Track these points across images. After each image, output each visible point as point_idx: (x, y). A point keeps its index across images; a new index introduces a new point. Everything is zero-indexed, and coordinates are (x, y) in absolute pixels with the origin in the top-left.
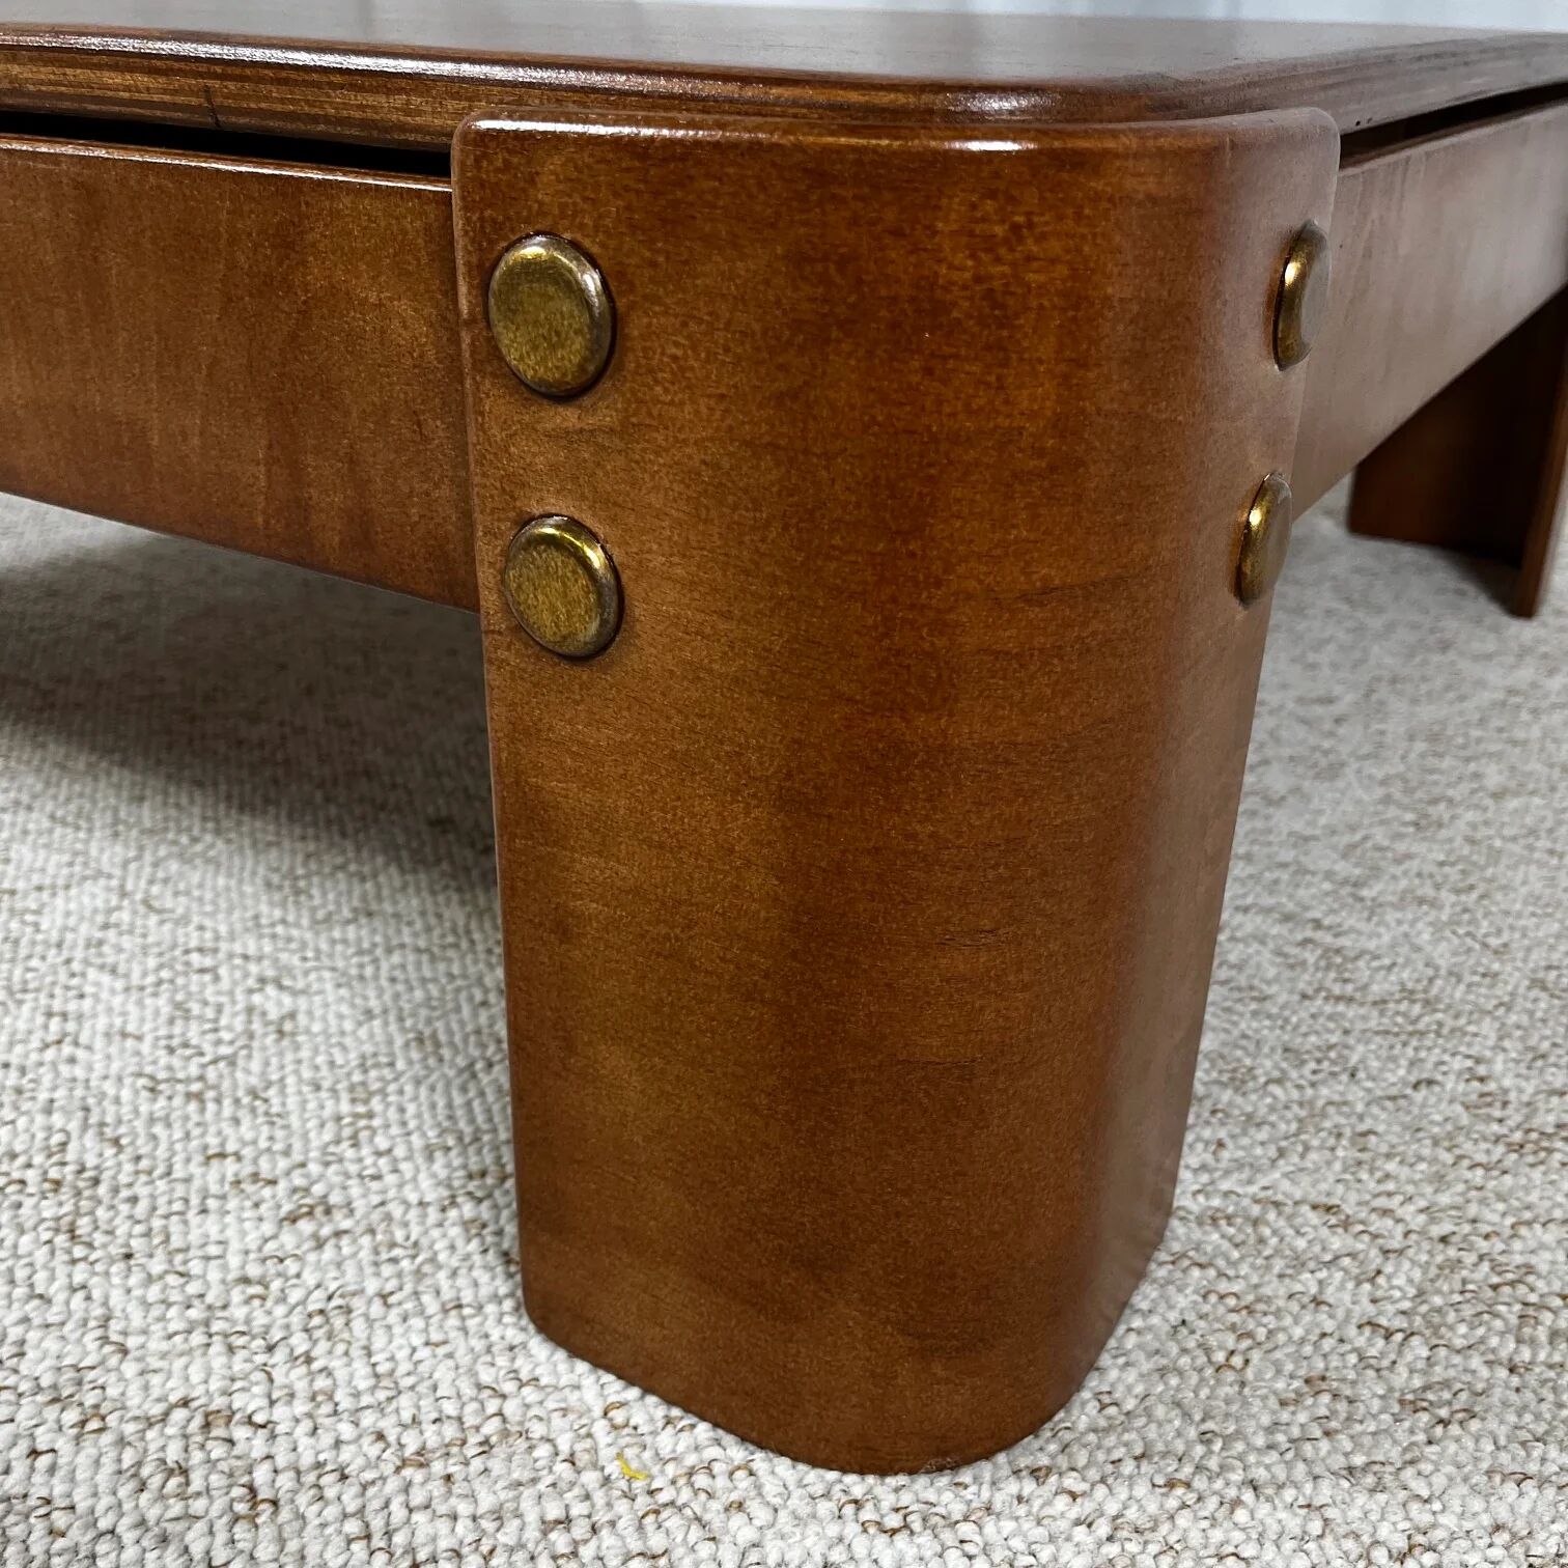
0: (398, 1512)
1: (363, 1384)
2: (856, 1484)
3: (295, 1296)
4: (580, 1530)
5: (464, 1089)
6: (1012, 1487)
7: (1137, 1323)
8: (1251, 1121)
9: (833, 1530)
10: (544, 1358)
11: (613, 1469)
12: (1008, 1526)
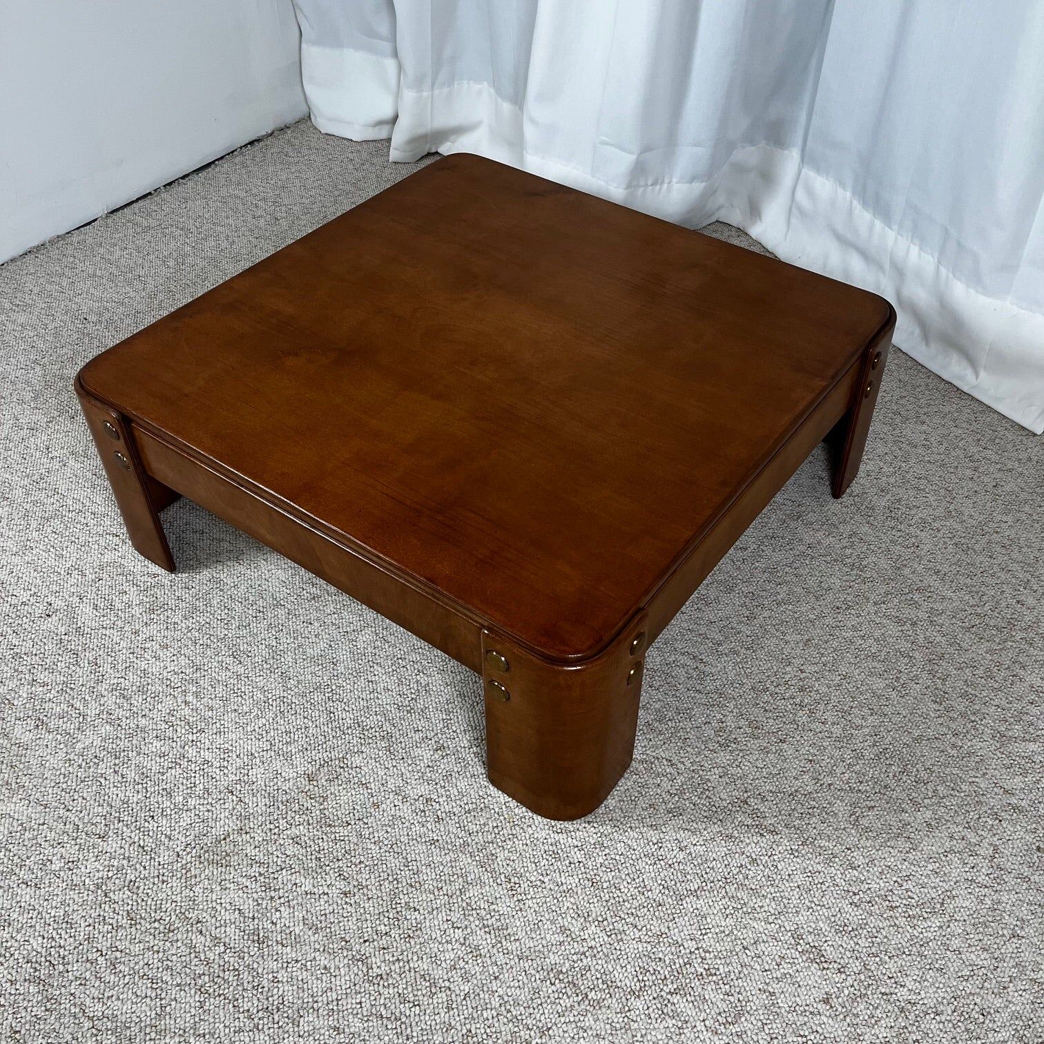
0: (466, 823)
1: (457, 794)
2: (553, 823)
3: (440, 771)
4: (500, 829)
5: (472, 712)
6: (583, 825)
7: (618, 788)
8: (661, 733)
9: (547, 832)
10: (493, 790)
11: (506, 816)
12: (581, 833)
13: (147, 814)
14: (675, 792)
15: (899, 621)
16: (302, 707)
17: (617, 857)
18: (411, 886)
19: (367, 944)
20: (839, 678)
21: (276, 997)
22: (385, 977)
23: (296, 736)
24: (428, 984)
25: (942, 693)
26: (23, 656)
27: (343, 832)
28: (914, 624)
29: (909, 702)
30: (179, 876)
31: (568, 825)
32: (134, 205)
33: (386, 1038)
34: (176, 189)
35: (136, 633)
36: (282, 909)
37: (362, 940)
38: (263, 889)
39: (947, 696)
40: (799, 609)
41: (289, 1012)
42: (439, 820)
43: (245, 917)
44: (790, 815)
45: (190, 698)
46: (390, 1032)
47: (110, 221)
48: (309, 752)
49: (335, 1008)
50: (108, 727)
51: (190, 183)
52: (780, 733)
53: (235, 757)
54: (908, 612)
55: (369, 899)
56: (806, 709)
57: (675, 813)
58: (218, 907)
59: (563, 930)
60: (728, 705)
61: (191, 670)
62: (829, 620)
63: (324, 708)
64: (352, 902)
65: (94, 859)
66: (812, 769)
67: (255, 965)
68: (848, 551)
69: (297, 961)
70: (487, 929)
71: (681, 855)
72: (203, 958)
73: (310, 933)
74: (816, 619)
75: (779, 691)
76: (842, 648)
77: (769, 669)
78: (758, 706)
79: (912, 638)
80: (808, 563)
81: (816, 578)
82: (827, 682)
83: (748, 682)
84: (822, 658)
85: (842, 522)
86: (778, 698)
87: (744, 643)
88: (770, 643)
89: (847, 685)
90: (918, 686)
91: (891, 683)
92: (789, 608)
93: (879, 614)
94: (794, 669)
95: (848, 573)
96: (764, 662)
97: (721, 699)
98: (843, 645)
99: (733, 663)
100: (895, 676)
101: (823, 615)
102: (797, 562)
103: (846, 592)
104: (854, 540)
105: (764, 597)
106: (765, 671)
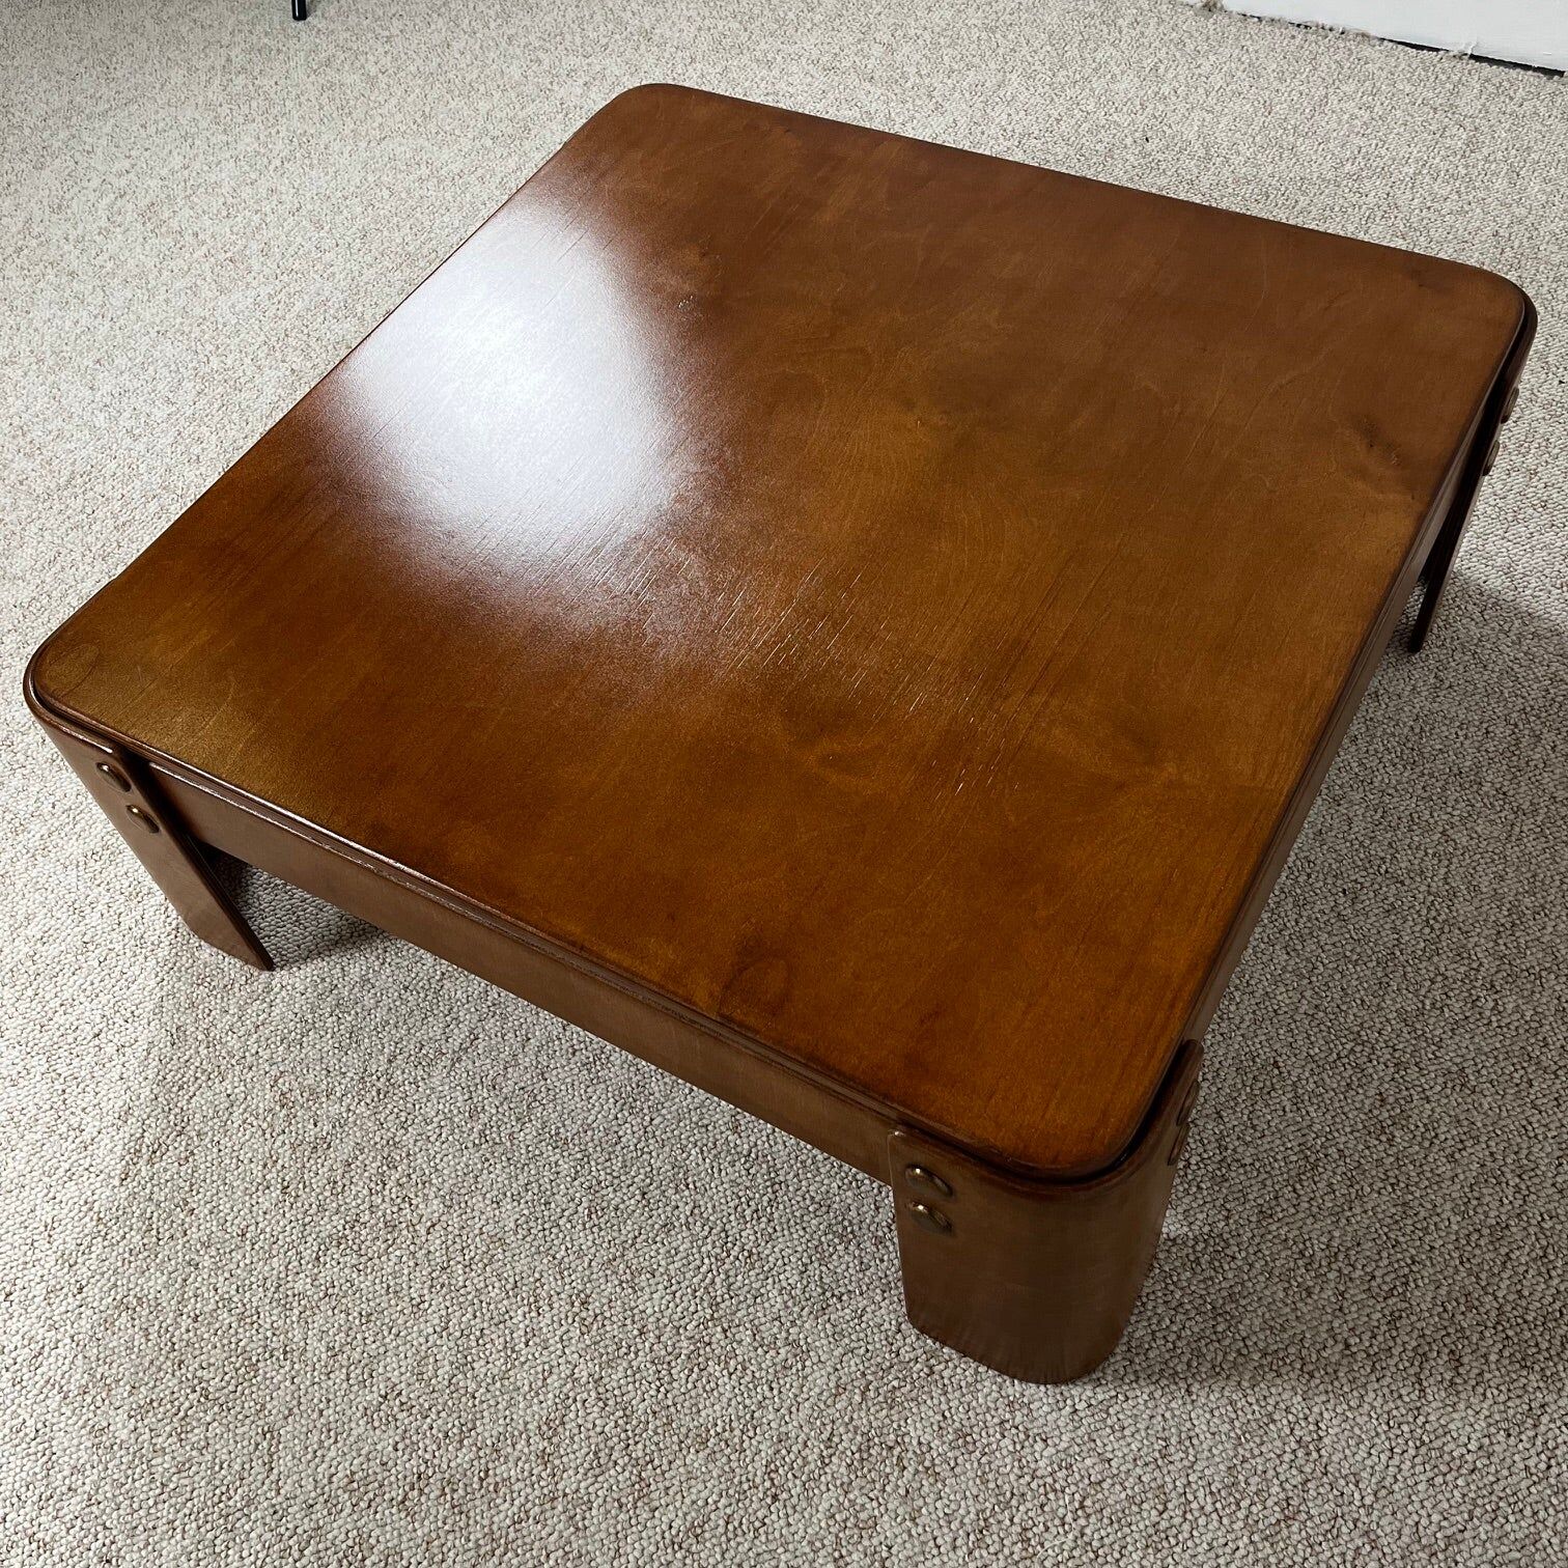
7: (226, 959)
8: (315, 1008)
12: (162, 920)
14: (212, 1035)
15: (551, 1427)
20: (414, 1295)
25: (371, 1495)
28: (544, 1457)
29: (353, 1425)
39: (363, 1505)
40: (579, 1227)
44: (150, 1199)
47: (1448, 64)
52: (301, 1186)
54: (574, 1454)
56: (347, 1232)
57: (177, 1036)
59: (30, 917)
60: (362, 1103)
62: (551, 1283)
66: (228, 1236)
68: (745, 1336)
70: (46, 836)
71: (111, 1049)
74: (554, 1258)
75: (387, 1187)
76: (484, 1305)
77: (437, 1170)
78: (358, 1153)
79: (509, 1450)
80: (703, 1249)
81: (663, 1263)
82: (406, 1272)
83: (409, 1135)
84: (460, 1266)
85: (838, 1329)
86: (372, 1185)
87: (495, 1129)
88: (499, 1173)
89: (399, 1308)
90: (390, 1448)
91: (400, 1394)
92: (580, 1209)
93: (569, 1386)
94: (436, 1215)
95: (681, 1331)
96: (452, 1163)
97: (374, 1093)
98: (492, 1307)
99: (450, 1111)
100: (414, 1403)
101: (566, 1273)
102: (707, 1228)
103: (628, 1322)
104: (782, 1351)
105: (608, 1164)
106: (432, 1164)
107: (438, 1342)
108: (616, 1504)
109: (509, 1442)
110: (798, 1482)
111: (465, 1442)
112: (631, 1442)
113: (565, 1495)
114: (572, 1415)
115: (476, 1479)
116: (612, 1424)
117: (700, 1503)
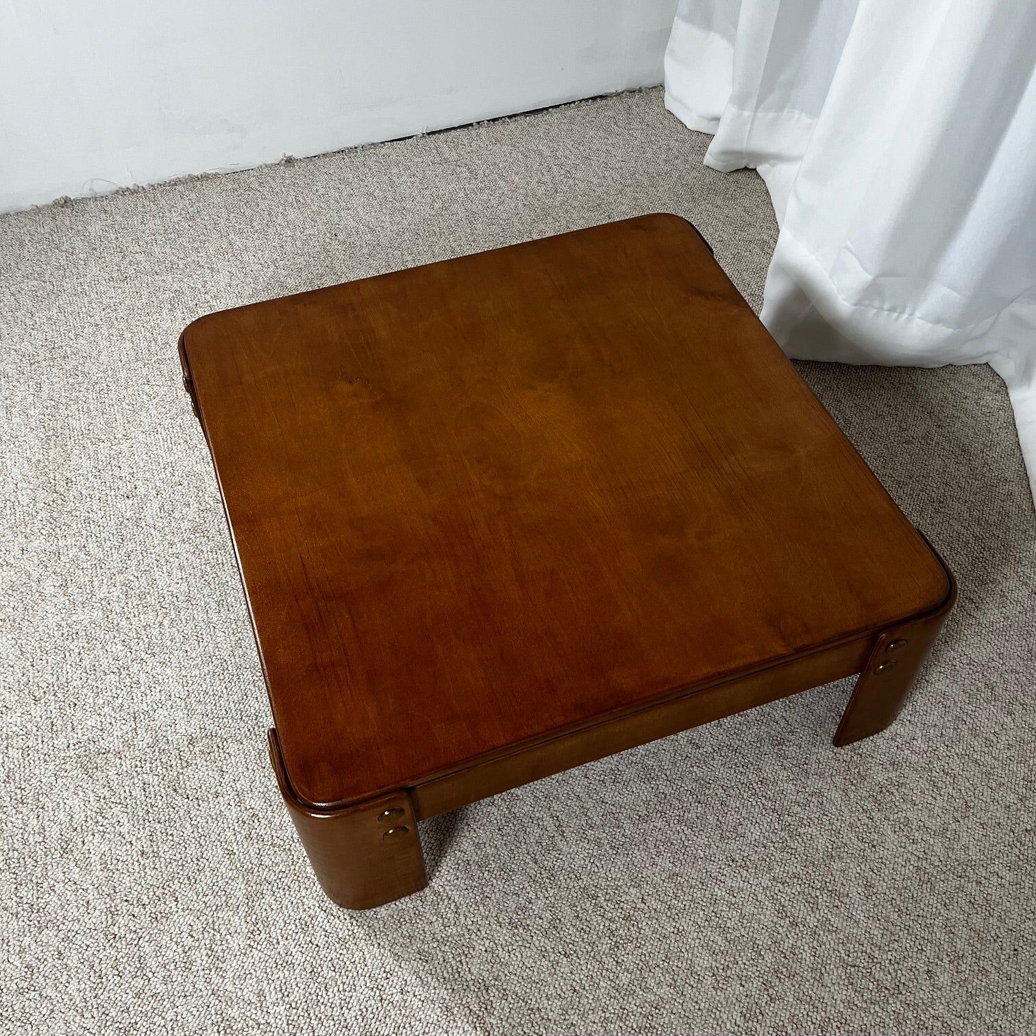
0: (264, 854)
1: (278, 824)
2: (326, 898)
4: (284, 875)
6: (346, 916)
7: (397, 903)
8: (471, 878)
9: (315, 903)
11: (297, 868)
12: (338, 922)
13: (74, 700)
14: (439, 938)
15: (782, 912)
16: (231, 677)
17: (348, 963)
18: (189, 878)
19: (126, 903)
20: (672, 930)
21: (43, 901)
22: (117, 938)
23: (209, 700)
24: (138, 966)
25: (758, 1011)
26: (91, 522)
27: (179, 801)
28: (794, 924)
29: (718, 998)
30: (57, 763)
31: (335, 908)
32: (453, 133)
33: (83, 986)
34: (499, 126)
35: (171, 545)
36: (97, 835)
37: (125, 898)
38: (98, 811)
39: (760, 1017)
40: (695, 838)
41: (43, 918)
42: (248, 837)
43: (71, 825)
44: (514, 1027)
45: (166, 622)
46: (89, 983)
47: (423, 141)
48: (207, 719)
49: (71, 938)
50: (100, 614)
51: (512, 125)
52: (570, 946)
53: (158, 690)
54: (800, 910)
55: (154, 868)
56: (614, 940)
57: (424, 957)
58: (62, 805)
59: (261, 994)
60: (549, 889)
61: (184, 598)
62: (713, 868)
63: (244, 688)
64: (142, 863)
65: (20, 714)
66: (569, 999)
67: (50, 867)
68: (797, 809)
69: (75, 883)
70: (210, 953)
71: (398, 997)
72: (25, 838)
73: (99, 867)
74: (702, 858)
75: (605, 906)
76: (701, 903)
77: (615, 879)
78: (574, 908)
79: (779, 936)
80: (745, 797)
81: (739, 817)
82: (657, 926)
83: (585, 880)
84: (673, 901)
85: (819, 774)
86: (598, 913)
87: (614, 841)
88: (639, 855)
89: (673, 941)
90: (741, 988)
91: (717, 968)
92: (686, 832)
93: (768, 892)
94: (638, 894)
95: (776, 831)
96: (617, 870)
97: (548, 881)
98: (705, 900)
99: (588, 853)
100: (727, 964)
101: (712, 858)
102: (736, 789)
103: (756, 849)
104: (813, 800)
105: (673, 806)
106: (609, 879)
107: (704, 934)
108: (835, 908)
109: (775, 934)
110: (873, 833)
111: (762, 953)
112: (812, 884)
113: (817, 927)
114: (783, 900)
115: (783, 959)
116: (798, 886)
117: (857, 875)
